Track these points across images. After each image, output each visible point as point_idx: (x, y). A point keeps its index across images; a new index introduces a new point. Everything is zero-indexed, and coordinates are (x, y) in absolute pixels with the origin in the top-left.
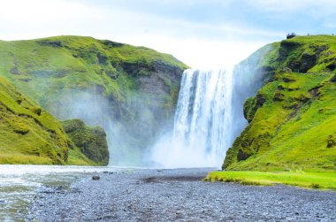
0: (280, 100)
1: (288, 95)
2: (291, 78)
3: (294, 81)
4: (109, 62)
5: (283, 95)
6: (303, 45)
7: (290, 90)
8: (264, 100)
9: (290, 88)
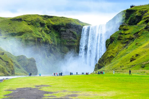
0: (121, 40)
1: (124, 37)
2: (126, 29)
3: (128, 30)
4: (46, 26)
5: (122, 37)
6: (136, 11)
7: (126, 34)
8: (113, 40)
9: (126, 33)
